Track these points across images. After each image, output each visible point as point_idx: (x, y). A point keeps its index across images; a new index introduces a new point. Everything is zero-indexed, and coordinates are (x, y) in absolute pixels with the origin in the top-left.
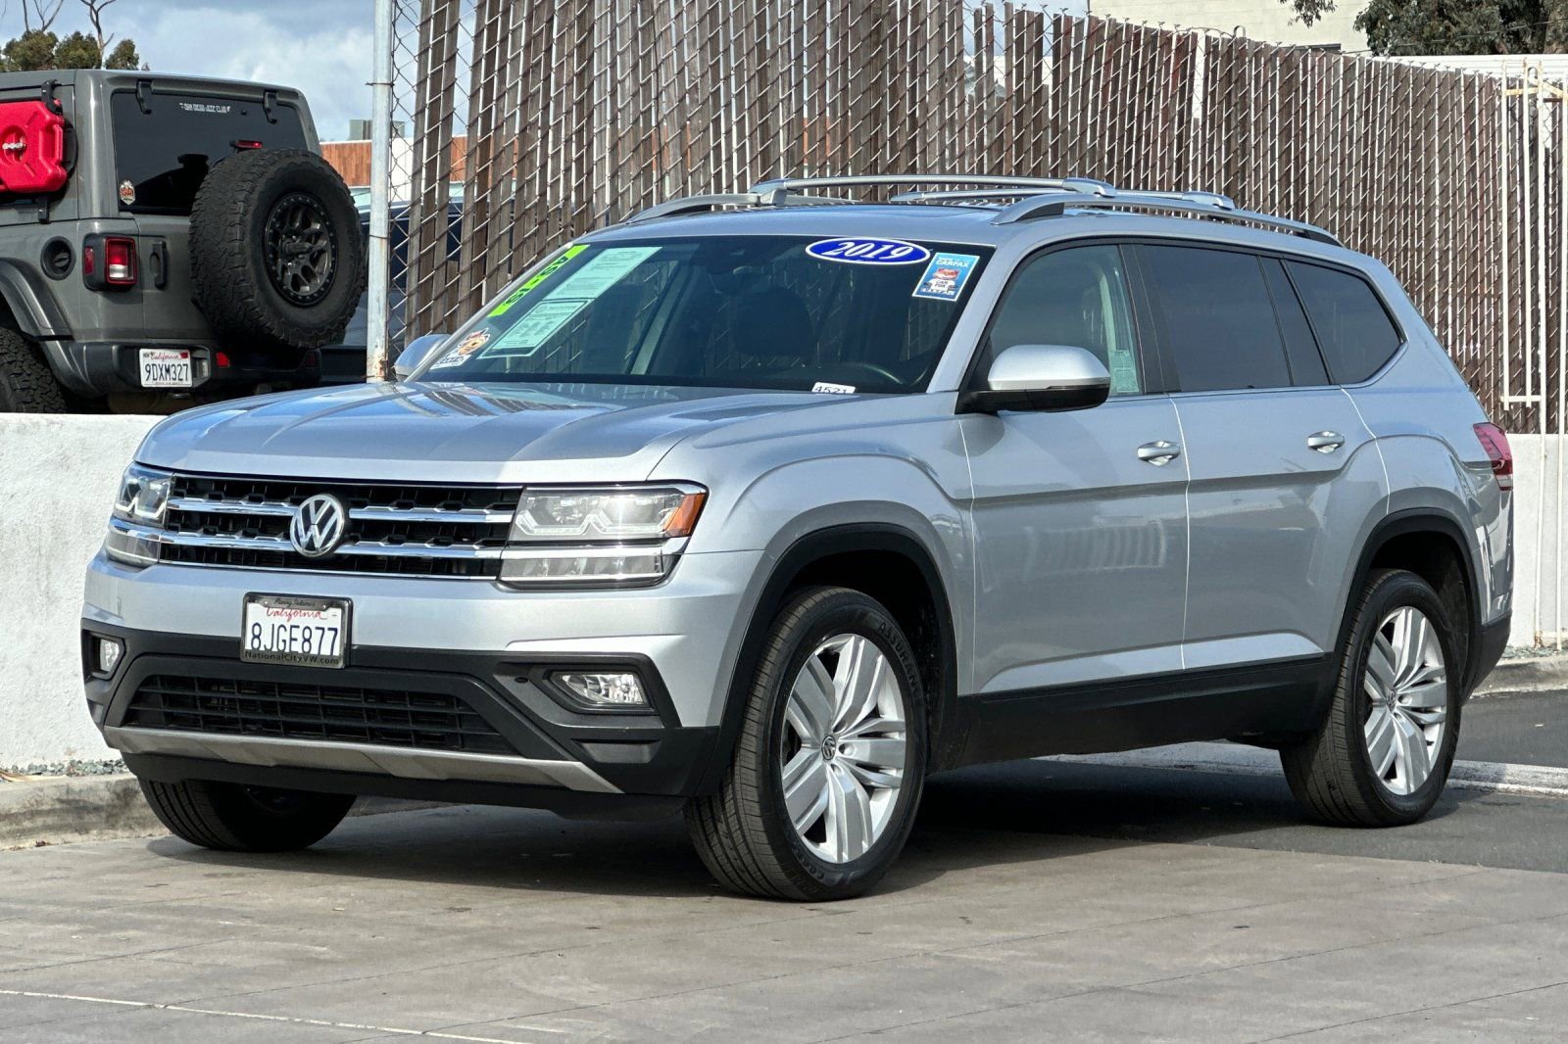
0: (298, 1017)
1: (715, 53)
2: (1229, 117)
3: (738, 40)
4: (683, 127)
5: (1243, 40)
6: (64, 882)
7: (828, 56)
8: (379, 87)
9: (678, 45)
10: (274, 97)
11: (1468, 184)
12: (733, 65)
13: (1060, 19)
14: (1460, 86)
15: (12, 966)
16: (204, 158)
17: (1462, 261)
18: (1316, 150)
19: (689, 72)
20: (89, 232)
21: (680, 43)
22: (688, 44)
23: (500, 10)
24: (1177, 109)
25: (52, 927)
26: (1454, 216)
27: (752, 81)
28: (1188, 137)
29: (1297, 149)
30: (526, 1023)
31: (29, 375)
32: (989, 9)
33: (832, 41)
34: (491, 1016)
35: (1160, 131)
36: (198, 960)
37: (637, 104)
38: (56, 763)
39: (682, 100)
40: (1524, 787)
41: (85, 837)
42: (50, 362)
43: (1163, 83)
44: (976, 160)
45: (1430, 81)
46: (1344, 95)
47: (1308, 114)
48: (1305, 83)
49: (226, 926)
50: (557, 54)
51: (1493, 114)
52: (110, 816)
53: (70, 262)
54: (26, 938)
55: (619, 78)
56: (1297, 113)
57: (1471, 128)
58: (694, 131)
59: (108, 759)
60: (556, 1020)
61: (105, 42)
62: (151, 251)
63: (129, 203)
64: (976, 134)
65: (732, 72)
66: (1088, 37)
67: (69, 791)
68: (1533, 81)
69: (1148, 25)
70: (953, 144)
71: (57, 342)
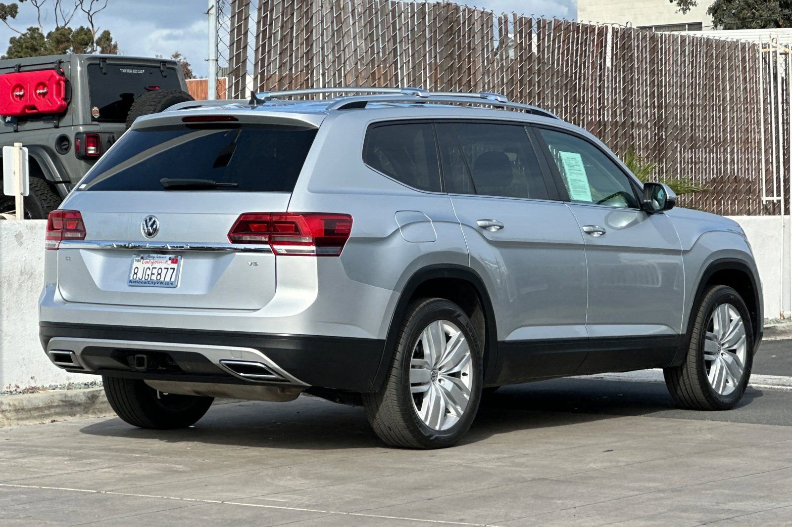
0: (166, 496)
1: (372, 41)
2: (624, 66)
3: (383, 35)
4: (357, 77)
5: (630, 28)
6: (63, 438)
7: (427, 41)
8: (211, 62)
9: (354, 38)
10: (165, 65)
11: (744, 95)
12: (381, 47)
13: (540, 21)
14: (739, 48)
15: (37, 476)
16: (133, 95)
17: (741, 132)
18: (668, 80)
19: (360, 50)
20: (77, 132)
21: (355, 37)
22: (359, 37)
23: (268, 23)
24: (599, 62)
25: (56, 458)
26: (737, 111)
27: (390, 54)
28: (604, 76)
29: (658, 80)
30: (269, 497)
31: (50, 200)
32: (505, 17)
33: (429, 34)
34: (254, 494)
35: (590, 73)
36: (122, 472)
37: (334, 66)
38: (62, 384)
39: (356, 64)
40: (759, 385)
41: (74, 418)
42: (60, 193)
43: (591, 50)
44: (501, 89)
45: (723, 46)
46: (681, 54)
47: (663, 63)
48: (661, 48)
49: (136, 456)
50: (296, 43)
51: (755, 61)
52: (86, 408)
53: (68, 146)
54: (44, 463)
55: (326, 54)
56: (658, 63)
57: (745, 68)
58: (363, 78)
59: (86, 382)
60: (283, 496)
61: (95, 31)
62: (107, 140)
63: (96, 117)
64: (500, 77)
65: (381, 50)
66: (554, 29)
67: (66, 396)
68: (774, 45)
69: (584, 23)
70: (489, 81)
71: (63, 184)
